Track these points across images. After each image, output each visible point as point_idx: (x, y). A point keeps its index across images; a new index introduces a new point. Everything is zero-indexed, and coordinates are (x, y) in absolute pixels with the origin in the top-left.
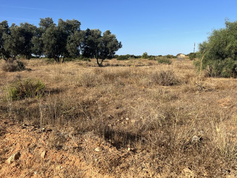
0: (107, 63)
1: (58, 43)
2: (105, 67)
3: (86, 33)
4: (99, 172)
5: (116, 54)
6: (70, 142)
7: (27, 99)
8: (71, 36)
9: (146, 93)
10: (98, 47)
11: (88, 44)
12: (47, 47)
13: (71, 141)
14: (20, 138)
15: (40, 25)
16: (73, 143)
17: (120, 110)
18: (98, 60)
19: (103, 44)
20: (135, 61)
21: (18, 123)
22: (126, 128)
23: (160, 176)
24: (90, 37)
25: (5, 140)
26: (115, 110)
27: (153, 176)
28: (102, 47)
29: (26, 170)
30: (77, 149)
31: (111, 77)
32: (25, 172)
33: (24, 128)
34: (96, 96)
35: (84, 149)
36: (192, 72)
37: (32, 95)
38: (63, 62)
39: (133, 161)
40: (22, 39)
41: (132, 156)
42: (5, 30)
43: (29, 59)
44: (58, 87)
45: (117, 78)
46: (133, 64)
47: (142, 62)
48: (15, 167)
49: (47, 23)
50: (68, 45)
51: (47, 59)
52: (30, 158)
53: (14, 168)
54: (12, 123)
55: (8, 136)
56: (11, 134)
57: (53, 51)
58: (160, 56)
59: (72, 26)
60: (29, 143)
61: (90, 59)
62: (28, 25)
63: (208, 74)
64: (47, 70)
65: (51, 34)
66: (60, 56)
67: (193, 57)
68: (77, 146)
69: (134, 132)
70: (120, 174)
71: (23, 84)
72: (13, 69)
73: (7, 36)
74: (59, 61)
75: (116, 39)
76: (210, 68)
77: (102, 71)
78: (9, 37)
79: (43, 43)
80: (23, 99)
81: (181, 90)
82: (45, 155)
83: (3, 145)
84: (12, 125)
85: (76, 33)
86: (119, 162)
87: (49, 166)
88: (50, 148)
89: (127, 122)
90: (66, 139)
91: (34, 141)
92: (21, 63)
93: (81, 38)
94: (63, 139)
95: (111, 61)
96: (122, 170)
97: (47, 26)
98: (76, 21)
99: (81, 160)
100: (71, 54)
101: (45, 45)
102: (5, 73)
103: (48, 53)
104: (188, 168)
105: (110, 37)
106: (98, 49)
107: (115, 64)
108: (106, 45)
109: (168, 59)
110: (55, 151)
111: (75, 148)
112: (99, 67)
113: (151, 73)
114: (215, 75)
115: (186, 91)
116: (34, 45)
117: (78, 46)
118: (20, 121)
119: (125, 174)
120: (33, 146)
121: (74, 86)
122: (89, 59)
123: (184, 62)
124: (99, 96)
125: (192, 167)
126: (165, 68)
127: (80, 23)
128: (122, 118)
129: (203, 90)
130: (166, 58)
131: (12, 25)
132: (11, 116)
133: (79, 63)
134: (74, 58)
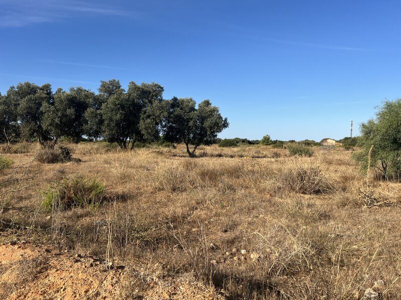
0: (202, 151)
1: (126, 118)
2: (199, 157)
3: (172, 104)
5: (218, 137)
6: (155, 289)
7: (76, 210)
8: (148, 109)
9: (274, 206)
10: (190, 126)
11: (174, 121)
12: (108, 125)
13: (157, 289)
14: (72, 279)
15: (100, 90)
16: (161, 293)
17: (229, 235)
18: (190, 146)
19: (198, 122)
20: (249, 150)
21: (66, 251)
22: (243, 267)
24: (178, 111)
25: (46, 281)
26: (220, 234)
28: (196, 126)
31: (211, 176)
33: (77, 261)
34: (188, 209)
36: (350, 171)
37: (82, 204)
38: (132, 148)
40: (70, 111)
42: (45, 98)
43: (77, 142)
44: (125, 190)
45: (223, 177)
46: (246, 153)
47: (262, 152)
49: (111, 88)
50: (141, 122)
51: (105, 143)
54: (57, 252)
55: (52, 274)
56: (57, 270)
57: (117, 132)
58: (293, 141)
59: (150, 93)
60: (86, 287)
61: (175, 145)
62: (81, 90)
63: (381, 174)
64: (106, 162)
65: (116, 105)
66: (128, 139)
67: (350, 145)
68: (168, 297)
69: (258, 277)
71: (70, 185)
72: (54, 159)
73: (49, 107)
74: (125, 147)
75: (220, 114)
76: (383, 165)
77: (196, 165)
78: (52, 108)
79: (103, 118)
80: (69, 209)
81: (334, 202)
83: (43, 289)
84: (58, 254)
85: (156, 103)
89: (243, 257)
90: (149, 285)
91: (95, 284)
92: (66, 150)
93: (162, 112)
94: (144, 285)
95: (209, 149)
97: (111, 93)
98: (156, 85)
100: (145, 137)
101: (106, 122)
102: (40, 165)
103: (109, 135)
105: (210, 111)
106: (189, 128)
107: (217, 153)
108: (202, 124)
109: (307, 147)
112: (190, 158)
113: (280, 170)
114: (392, 177)
115: (343, 204)
116: (88, 121)
117: (157, 124)
118: (70, 248)
120: (93, 294)
121: (150, 189)
122: (173, 144)
123: (334, 153)
124: (194, 209)
126: (304, 163)
127: (162, 88)
128: (234, 250)
129: (375, 204)
130: (303, 145)
131: (58, 91)
132: (56, 239)
133: (157, 150)
134: (150, 143)
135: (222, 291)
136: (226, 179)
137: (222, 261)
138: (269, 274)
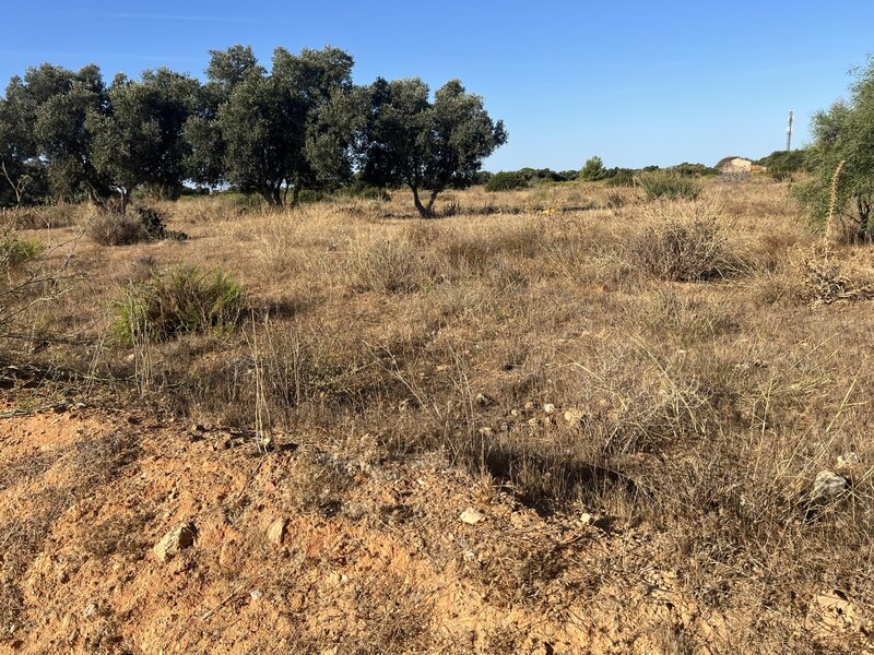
0: (450, 203)
1: (274, 136)
2: (443, 217)
3: (374, 96)
4: (486, 599)
5: (483, 168)
6: (365, 486)
7: (187, 339)
8: (322, 110)
9: (612, 310)
10: (419, 146)
11: (382, 135)
12: (238, 154)
13: (368, 486)
14: (189, 475)
15: (211, 74)
16: (380, 493)
17: (515, 376)
18: (421, 193)
19: (437, 134)
20: (556, 193)
21: (172, 420)
22: (549, 439)
23: (722, 620)
24: (389, 111)
25: (137, 480)
26: (496, 373)
27: (693, 620)
28: (432, 145)
29: (220, 586)
30: (396, 512)
31: (473, 255)
32: (218, 590)
33: (196, 439)
34: (425, 326)
35: (417, 513)
36: (784, 226)
37: (199, 325)
38: (293, 205)
39: (608, 560)
40: (150, 127)
41: (604, 545)
42: (92, 99)
43: (174, 198)
44: (287, 293)
45: (498, 256)
46: (548, 202)
47: (583, 196)
48: (183, 574)
49: (234, 66)
50: (309, 141)
51: (234, 197)
52: (232, 542)
53: (178, 578)
54: (155, 422)
55: (147, 466)
56: (157, 458)
57: (257, 167)
58: (653, 169)
59: (323, 72)
60: (220, 490)
61: (389, 192)
62: (168, 75)
63: (855, 230)
64: (241, 236)
65: (249, 106)
66: (284, 185)
67: (784, 169)
68: (393, 502)
69: (583, 456)
70: (567, 607)
71: (167, 287)
72: (128, 236)
73: (102, 120)
74: (279, 203)
75: (485, 113)
76: (860, 207)
77: (436, 234)
78: (109, 121)
79: (224, 138)
80: (171, 338)
81: (749, 295)
82: (283, 535)
83: (132, 496)
84: (155, 427)
85: (338, 96)
86: (555, 563)
87: (298, 573)
88: (300, 511)
89: (547, 419)
90: (351, 479)
91: (238, 482)
92: (152, 214)
93: (354, 116)
94: (342, 479)
95: (463, 197)
96: (570, 593)
97: (234, 79)
98: (335, 52)
99: (412, 555)
100: (323, 177)
101: (232, 147)
102: (101, 251)
103: (241, 175)
104: (836, 592)
105: (462, 107)
106: (417, 152)
107: (483, 205)
108: (447, 138)
109: (687, 179)
110: (317, 519)
111: (388, 510)
112: (423, 221)
113: (626, 233)
115: (770, 299)
116: (191, 147)
117: (346, 146)
118: (180, 413)
119: (585, 607)
120: (236, 501)
121: (340, 289)
122: (383, 189)
123: (747, 190)
124: (436, 326)
125: (848, 589)
126: (680, 213)
127: (349, 59)
128: (528, 405)
129: (842, 295)
130: (678, 175)
131: (117, 80)
132: (148, 397)
133: (349, 206)
134: (332, 191)
135: (509, 485)
136: (505, 261)
137: (504, 427)
138: (607, 451)
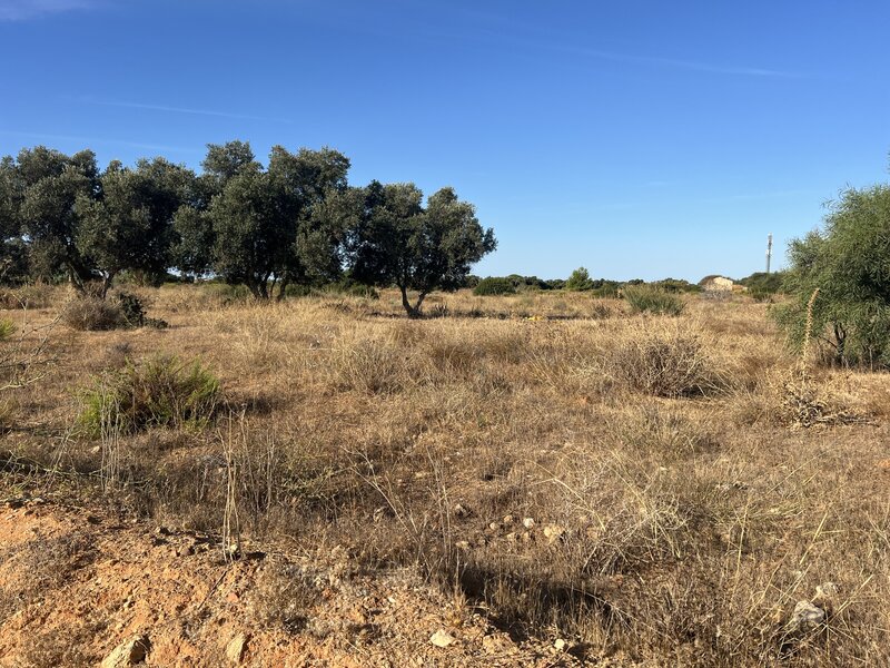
0: (437, 304)
1: (266, 229)
2: (430, 318)
3: (368, 198)
5: (472, 273)
6: (333, 602)
7: (157, 433)
8: (315, 208)
9: (594, 422)
10: (410, 248)
11: (374, 235)
12: (226, 245)
13: (336, 602)
14: (147, 582)
15: (207, 166)
16: (349, 610)
17: (496, 487)
18: (409, 293)
19: (428, 237)
20: (542, 301)
21: (135, 521)
22: (527, 556)
24: (382, 213)
25: (91, 586)
26: (476, 483)
28: (422, 248)
30: (364, 631)
31: (457, 359)
33: (159, 542)
34: (406, 430)
35: (386, 634)
36: (764, 346)
37: (171, 419)
38: (279, 299)
40: (140, 214)
42: (83, 183)
43: (157, 285)
44: (265, 389)
45: (483, 361)
46: (534, 309)
47: (569, 305)
49: (232, 161)
50: (300, 237)
51: (220, 287)
52: (188, 659)
54: (115, 522)
55: (104, 570)
56: (115, 562)
57: (246, 260)
58: (638, 282)
59: (319, 172)
60: (181, 599)
61: (377, 290)
62: (165, 165)
63: (832, 354)
64: (222, 327)
65: (242, 200)
66: (271, 278)
67: (764, 290)
68: (361, 620)
69: (560, 576)
71: (142, 377)
72: (106, 322)
73: (92, 204)
74: (265, 295)
75: (476, 221)
76: (837, 332)
77: (422, 335)
78: (99, 207)
79: (214, 229)
80: (141, 431)
81: (730, 414)
82: (242, 652)
83: (84, 603)
84: (115, 528)
85: (332, 195)
88: (263, 626)
89: (527, 534)
90: (319, 593)
91: (199, 592)
92: (133, 300)
93: (347, 216)
94: (309, 594)
95: (451, 300)
97: (230, 172)
98: (332, 154)
100: (312, 273)
101: (221, 239)
102: (75, 335)
103: (228, 266)
105: (454, 214)
106: (408, 253)
107: (469, 308)
108: (437, 242)
109: (670, 294)
110: (280, 636)
111: (356, 629)
112: (410, 320)
113: (610, 346)
114: (857, 361)
115: (750, 419)
116: (180, 235)
117: (337, 243)
118: (144, 514)
120: (196, 613)
121: (321, 387)
122: (372, 288)
123: (729, 308)
124: (418, 429)
126: (663, 329)
127: (346, 161)
128: (508, 519)
129: (819, 418)
130: (662, 290)
131: (111, 167)
132: (111, 495)
133: (336, 302)
134: (320, 286)
135: (483, 606)
136: (490, 365)
137: (482, 541)
138: (586, 571)
